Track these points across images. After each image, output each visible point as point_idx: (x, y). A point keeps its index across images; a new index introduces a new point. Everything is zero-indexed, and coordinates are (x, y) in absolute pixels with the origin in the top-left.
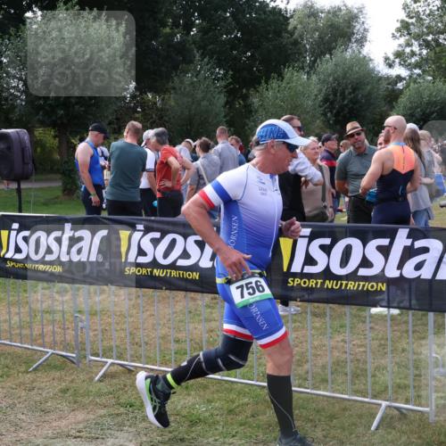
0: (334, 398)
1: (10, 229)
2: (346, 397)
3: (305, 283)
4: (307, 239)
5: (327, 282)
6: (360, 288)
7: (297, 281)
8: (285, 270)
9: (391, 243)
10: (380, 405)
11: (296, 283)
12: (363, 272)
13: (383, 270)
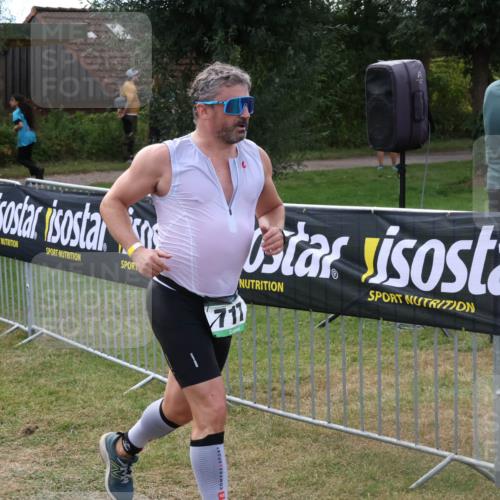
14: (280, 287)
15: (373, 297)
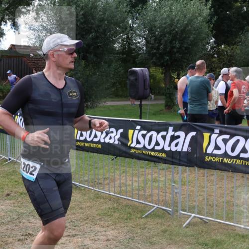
14: (99, 146)
15: (133, 151)
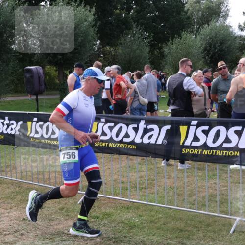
0: (209, 215)
1: (32, 121)
2: (216, 214)
3: (192, 151)
4: (195, 127)
5: (205, 151)
6: (224, 154)
7: (187, 150)
8: (181, 144)
9: (243, 129)
10: (235, 219)
11: (186, 151)
12: (225, 145)
13: (237, 144)
